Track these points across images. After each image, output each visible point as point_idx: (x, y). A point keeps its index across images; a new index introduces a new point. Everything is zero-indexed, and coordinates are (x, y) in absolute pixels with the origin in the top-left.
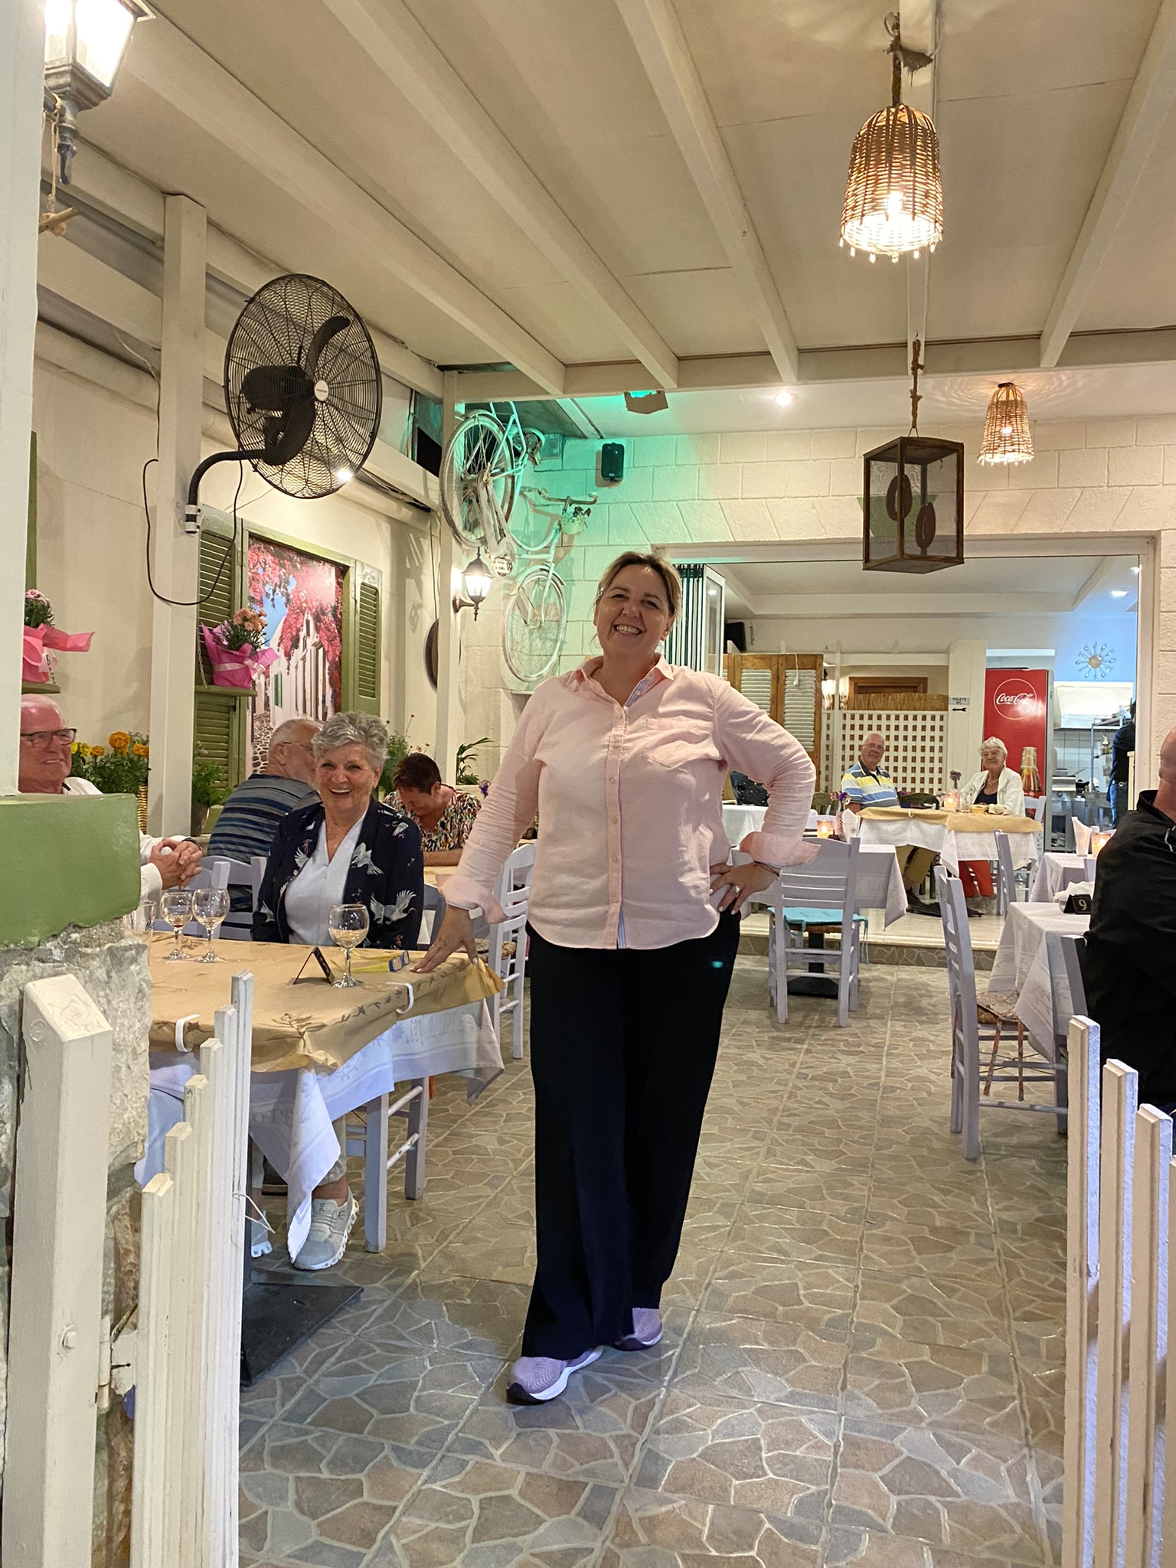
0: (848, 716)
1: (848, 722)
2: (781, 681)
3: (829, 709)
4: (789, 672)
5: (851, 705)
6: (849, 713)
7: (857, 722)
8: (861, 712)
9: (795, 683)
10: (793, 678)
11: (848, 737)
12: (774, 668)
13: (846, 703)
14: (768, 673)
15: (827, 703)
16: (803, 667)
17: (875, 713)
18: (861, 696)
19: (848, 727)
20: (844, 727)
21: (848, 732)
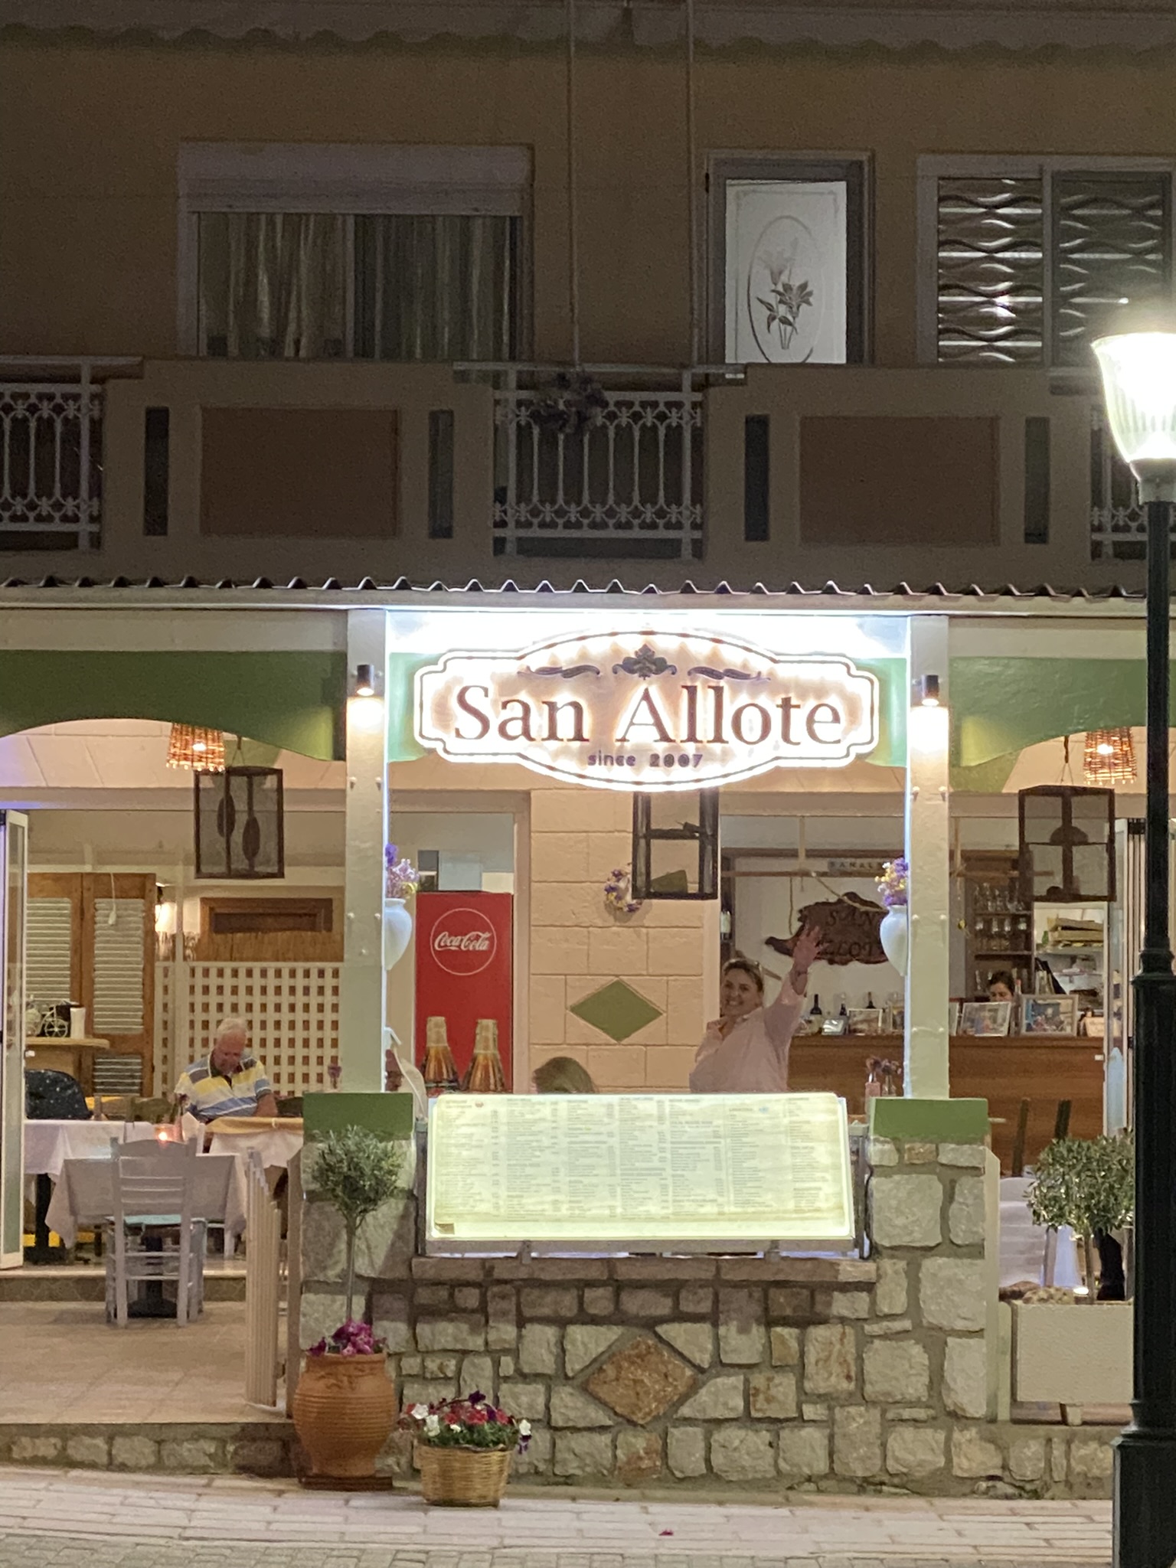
0: (199, 973)
1: (199, 981)
2: (88, 916)
3: (166, 959)
4: (101, 903)
5: (204, 950)
6: (200, 966)
7: (213, 981)
8: (220, 964)
9: (111, 921)
10: (108, 913)
11: (198, 1008)
12: (77, 895)
13: (195, 949)
14: (66, 904)
15: (162, 948)
16: (123, 894)
17: (243, 966)
18: (219, 938)
19: (198, 990)
20: (192, 989)
21: (199, 999)
